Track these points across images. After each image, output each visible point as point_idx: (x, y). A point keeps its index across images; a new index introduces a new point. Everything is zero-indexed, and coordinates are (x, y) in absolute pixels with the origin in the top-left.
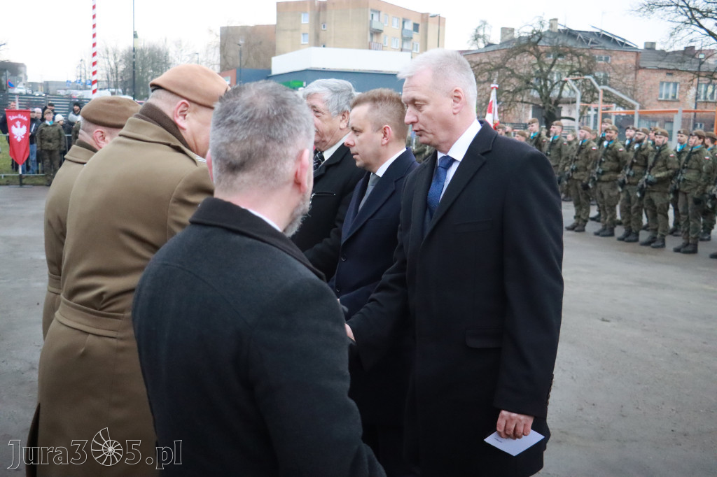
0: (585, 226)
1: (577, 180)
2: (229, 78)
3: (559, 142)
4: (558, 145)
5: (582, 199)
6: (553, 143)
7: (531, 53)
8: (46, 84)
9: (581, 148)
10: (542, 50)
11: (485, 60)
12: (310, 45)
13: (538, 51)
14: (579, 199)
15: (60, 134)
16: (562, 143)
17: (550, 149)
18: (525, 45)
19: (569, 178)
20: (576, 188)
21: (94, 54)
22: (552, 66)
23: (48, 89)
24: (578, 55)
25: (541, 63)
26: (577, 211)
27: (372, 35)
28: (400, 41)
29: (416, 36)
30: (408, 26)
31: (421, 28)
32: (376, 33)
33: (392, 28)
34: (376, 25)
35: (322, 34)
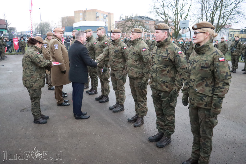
7: (130, 21)
8: (21, 32)
10: (133, 21)
11: (121, 23)
12: (82, 20)
13: (132, 21)
15: (25, 43)
18: (129, 20)
21: (31, 25)
22: (135, 24)
23: (22, 33)
24: (140, 22)
25: (133, 23)
27: (97, 18)
28: (103, 19)
29: (107, 18)
30: (105, 16)
31: (108, 16)
32: (98, 17)
33: (101, 16)
34: (97, 16)
35: (85, 18)
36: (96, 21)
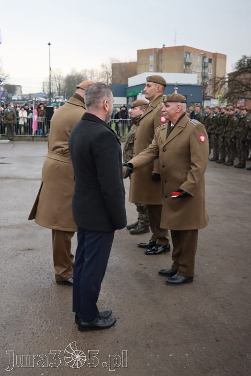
12: (154, 72)
27: (186, 65)
28: (201, 68)
29: (210, 66)
30: (207, 60)
31: (213, 61)
32: (188, 64)
33: (197, 61)
34: (188, 60)
35: (160, 66)
36: (184, 72)
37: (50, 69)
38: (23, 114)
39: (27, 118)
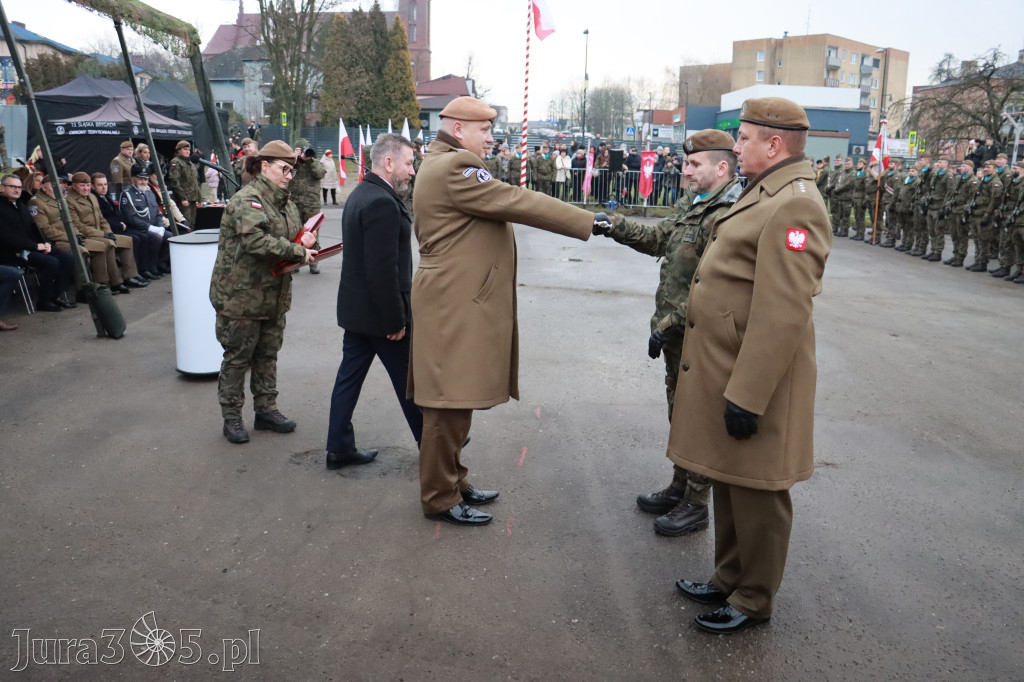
0: (962, 260)
1: (956, 214)
2: (680, 115)
3: (945, 177)
4: (943, 180)
5: (959, 234)
6: (938, 178)
9: (961, 182)
12: (765, 83)
14: (956, 232)
15: (498, 166)
16: (947, 178)
17: (935, 183)
19: (949, 212)
20: (954, 222)
26: (956, 246)
27: (828, 72)
28: (857, 77)
29: (876, 73)
30: (868, 62)
31: (881, 64)
32: (833, 69)
33: (850, 64)
34: (833, 62)
35: (777, 71)
36: (825, 85)
37: (586, 77)
38: (564, 163)
39: (571, 171)
